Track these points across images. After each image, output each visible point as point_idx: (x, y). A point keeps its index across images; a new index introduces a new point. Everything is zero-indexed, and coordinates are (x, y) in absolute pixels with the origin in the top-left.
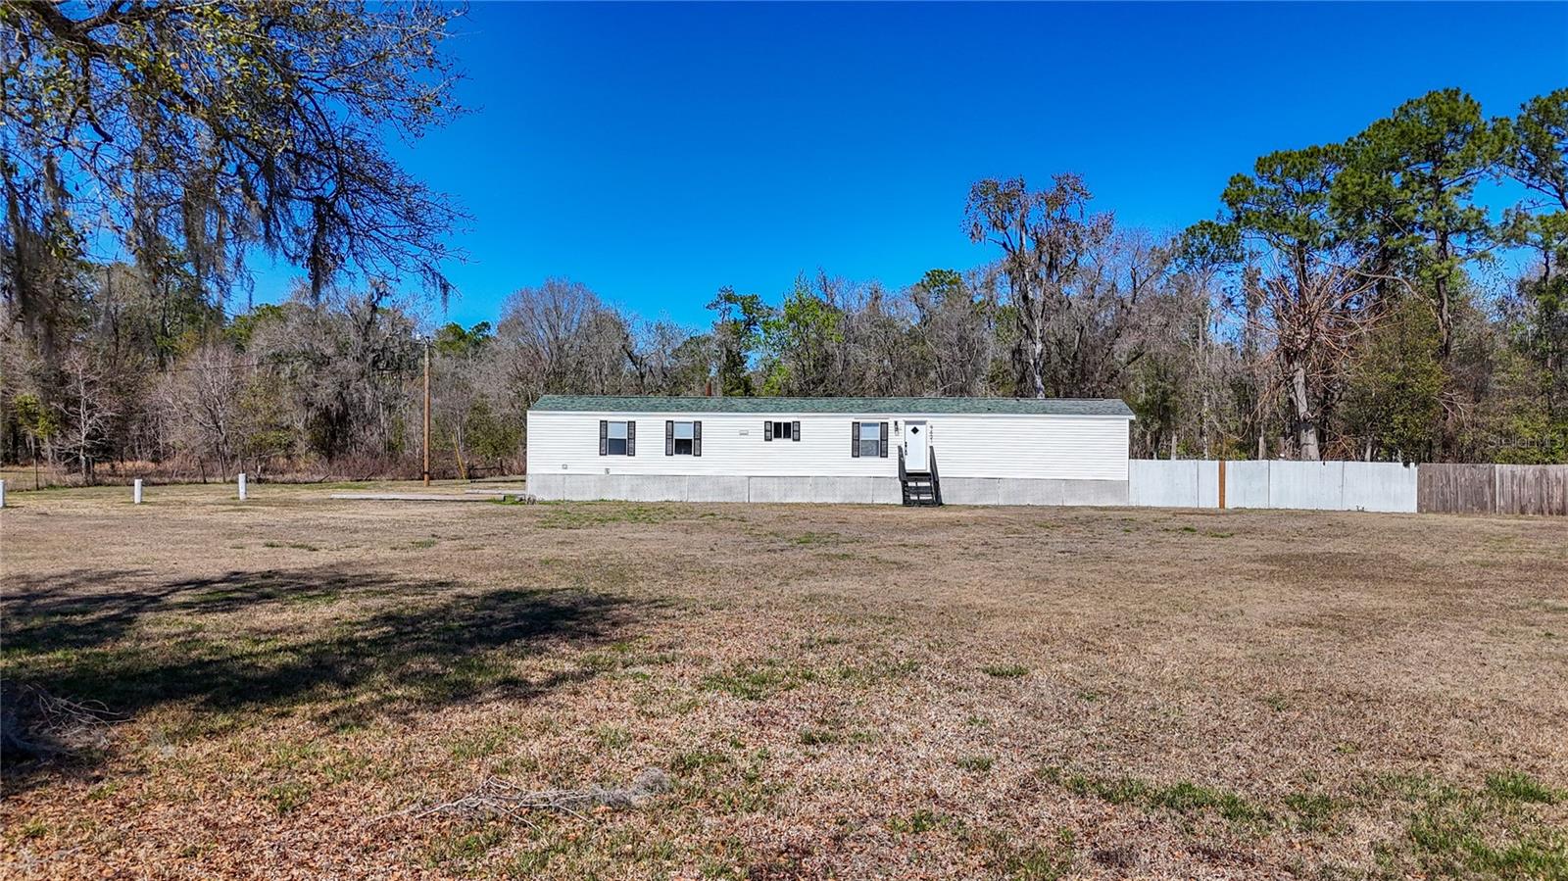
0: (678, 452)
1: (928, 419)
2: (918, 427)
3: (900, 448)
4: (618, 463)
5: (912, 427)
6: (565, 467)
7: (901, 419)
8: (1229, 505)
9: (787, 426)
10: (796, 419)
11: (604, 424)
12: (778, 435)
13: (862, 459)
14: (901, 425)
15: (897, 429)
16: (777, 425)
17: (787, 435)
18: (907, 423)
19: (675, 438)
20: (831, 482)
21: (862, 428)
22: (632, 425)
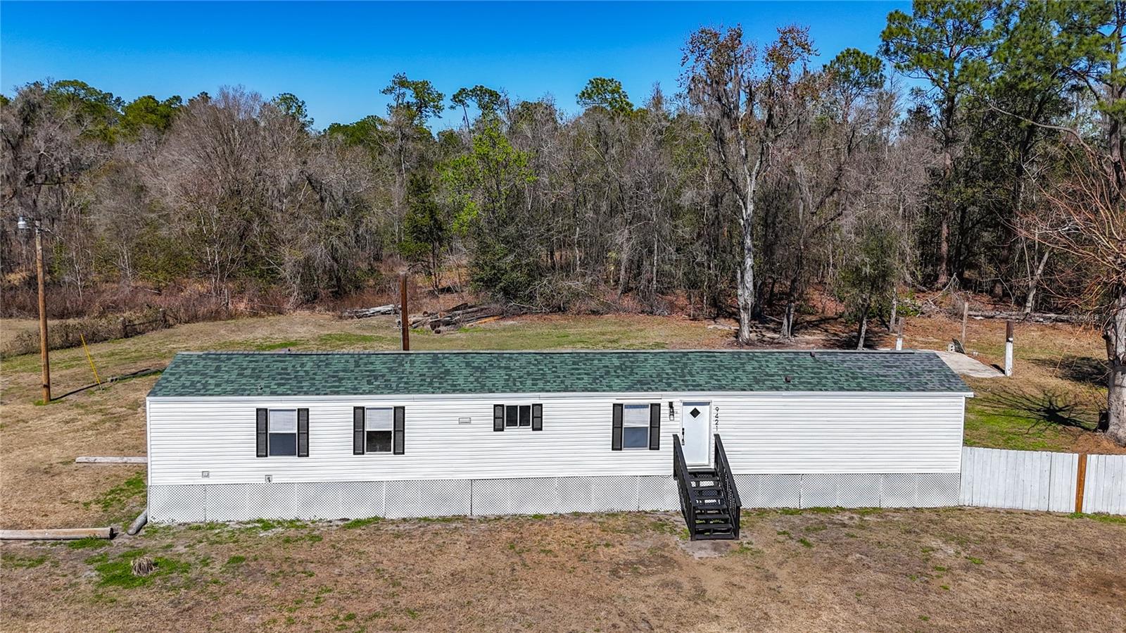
0: (372, 448)
1: (713, 399)
2: (698, 408)
3: (676, 437)
4: (283, 467)
5: (692, 408)
6: (206, 475)
7: (678, 398)
8: (1088, 508)
9: (525, 409)
10: (538, 402)
11: (262, 415)
12: (512, 422)
13: (626, 452)
14: (678, 407)
15: (672, 413)
16: (512, 409)
17: (525, 422)
18: (685, 404)
19: (367, 429)
20: (583, 484)
21: (625, 411)
22: (303, 414)
